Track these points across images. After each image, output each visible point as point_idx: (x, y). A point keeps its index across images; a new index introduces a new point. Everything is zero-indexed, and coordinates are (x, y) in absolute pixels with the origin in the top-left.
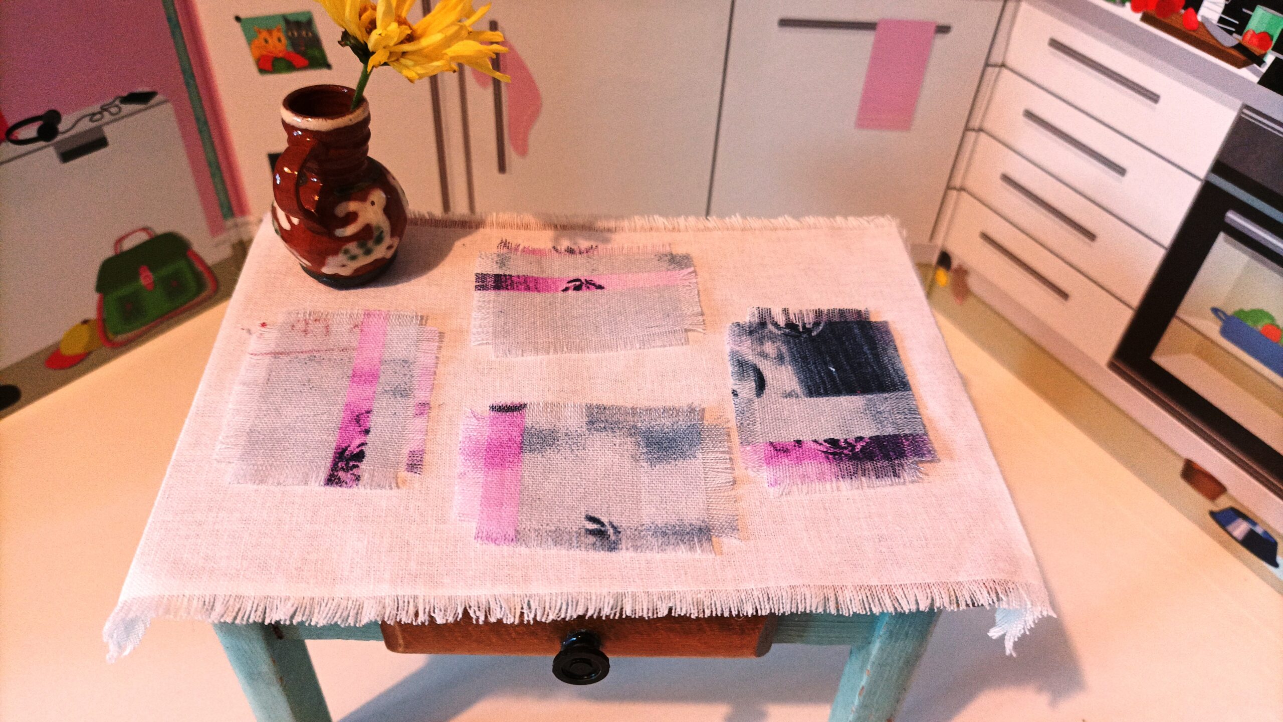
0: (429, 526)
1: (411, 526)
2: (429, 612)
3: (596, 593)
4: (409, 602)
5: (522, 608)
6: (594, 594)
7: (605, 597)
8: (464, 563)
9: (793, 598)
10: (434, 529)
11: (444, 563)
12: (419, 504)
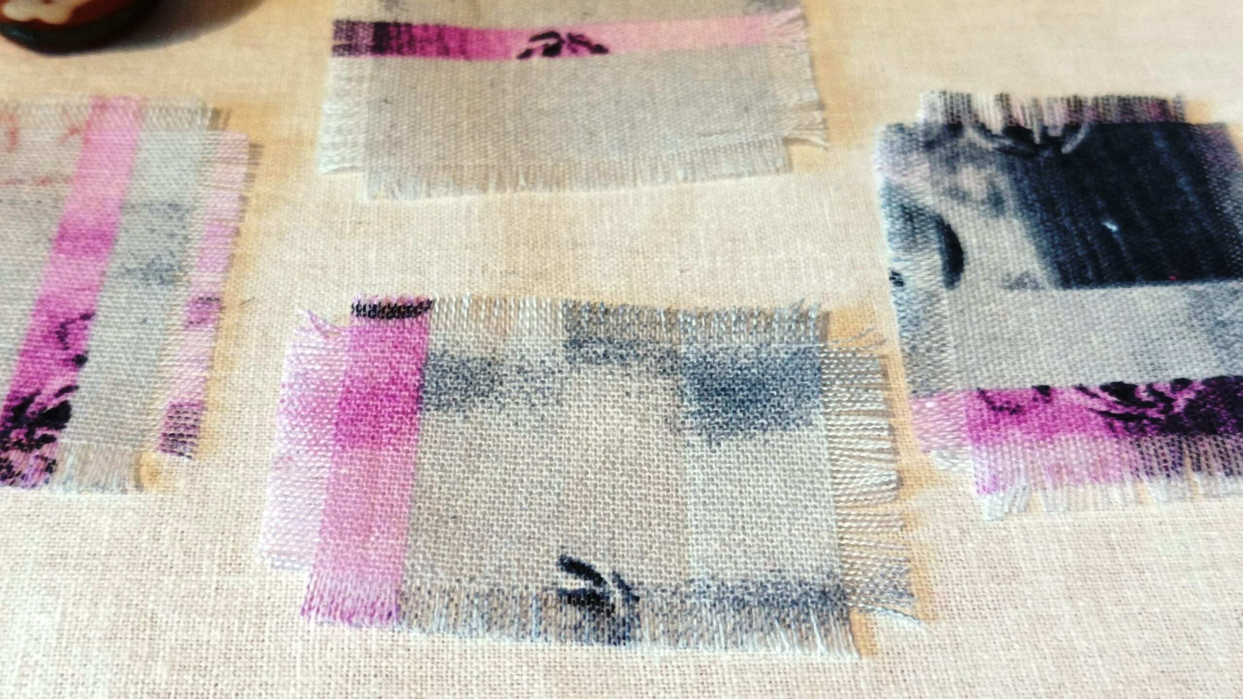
0: (204, 578)
1: (161, 578)
8: (277, 669)
10: (214, 586)
11: (232, 669)
12: (183, 526)
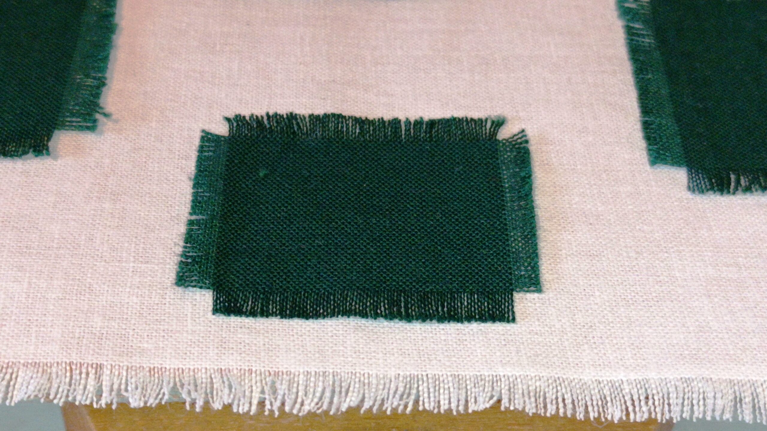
2: (119, 390)
3: (377, 376)
4: (88, 374)
5: (263, 392)
6: (374, 375)
7: (391, 381)
9: (686, 397)
